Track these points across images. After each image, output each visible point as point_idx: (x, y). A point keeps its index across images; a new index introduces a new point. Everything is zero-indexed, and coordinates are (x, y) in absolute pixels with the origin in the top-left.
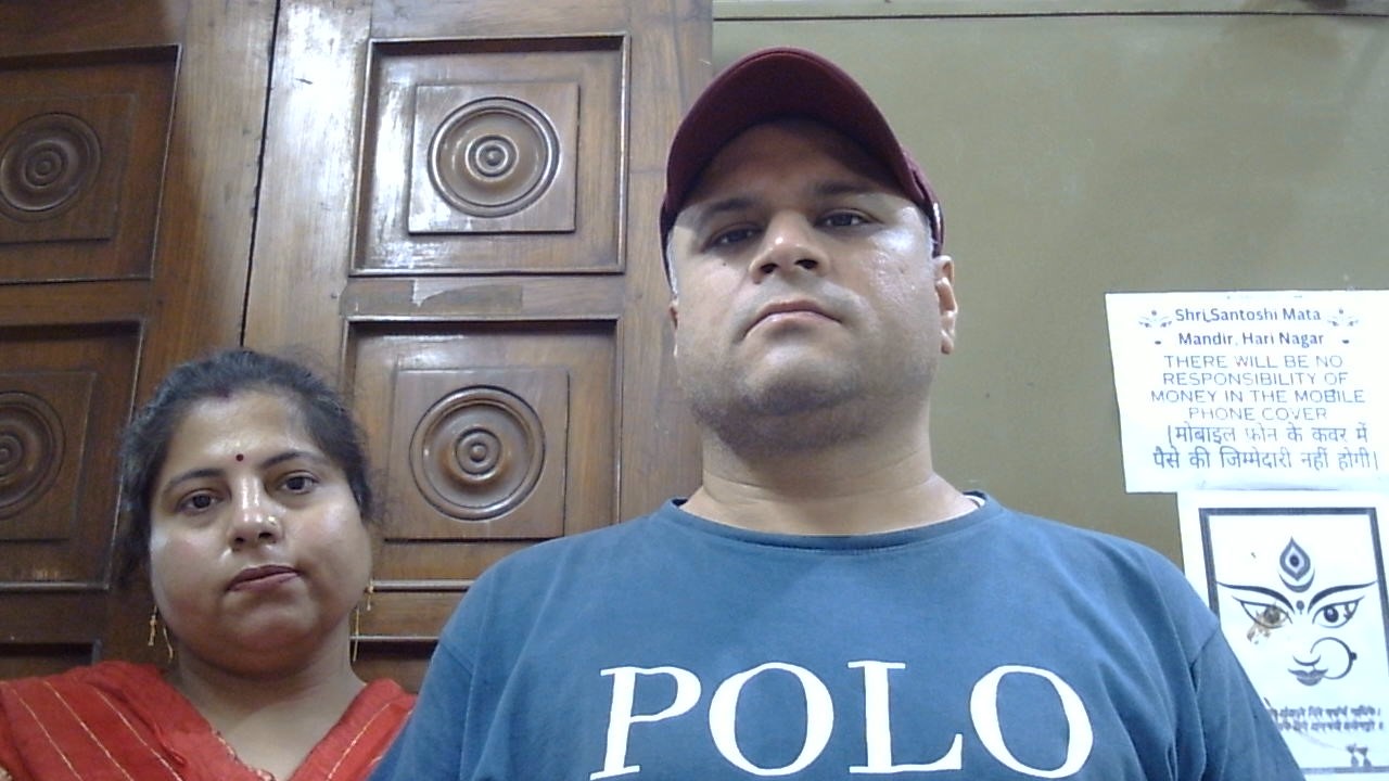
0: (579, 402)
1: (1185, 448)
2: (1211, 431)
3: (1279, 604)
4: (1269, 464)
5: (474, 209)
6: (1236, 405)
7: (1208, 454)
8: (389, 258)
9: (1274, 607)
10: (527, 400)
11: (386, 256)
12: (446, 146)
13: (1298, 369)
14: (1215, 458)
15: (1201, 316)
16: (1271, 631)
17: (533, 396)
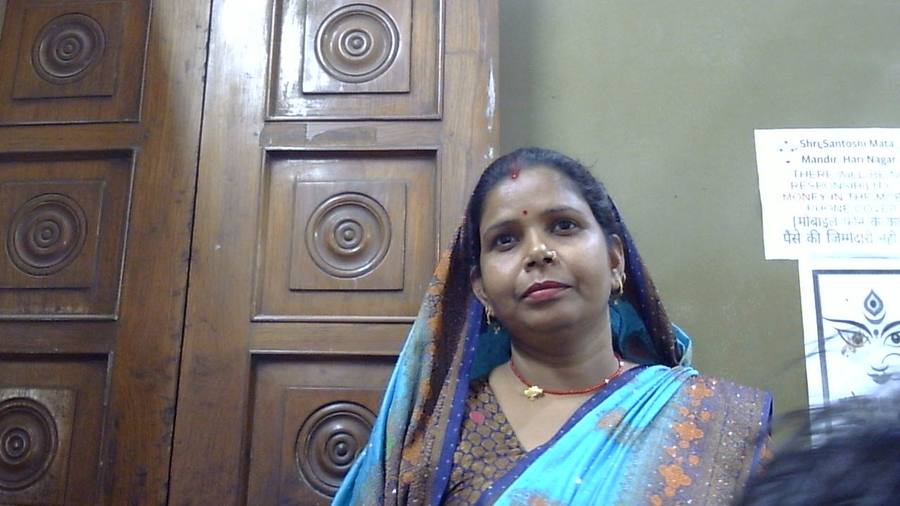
0: (413, 203)
1: (804, 231)
2: (822, 220)
3: (863, 331)
4: (859, 242)
5: (345, 77)
6: (837, 202)
7: (819, 235)
8: (291, 109)
9: (860, 334)
10: (380, 202)
11: (289, 107)
12: (326, 36)
13: (878, 179)
14: (824, 237)
15: (816, 144)
16: (858, 349)
17: (384, 199)
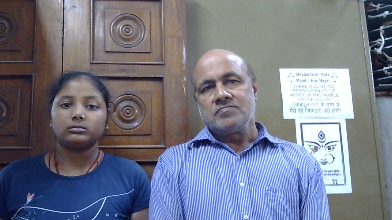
0: (154, 98)
1: (297, 108)
2: (303, 104)
4: (316, 112)
5: (124, 45)
6: (309, 97)
7: (302, 109)
9: (317, 147)
10: (141, 98)
11: (99, 57)
12: (115, 28)
13: (323, 88)
15: (302, 75)
16: (316, 152)
